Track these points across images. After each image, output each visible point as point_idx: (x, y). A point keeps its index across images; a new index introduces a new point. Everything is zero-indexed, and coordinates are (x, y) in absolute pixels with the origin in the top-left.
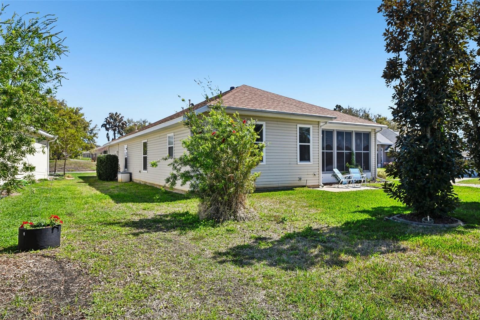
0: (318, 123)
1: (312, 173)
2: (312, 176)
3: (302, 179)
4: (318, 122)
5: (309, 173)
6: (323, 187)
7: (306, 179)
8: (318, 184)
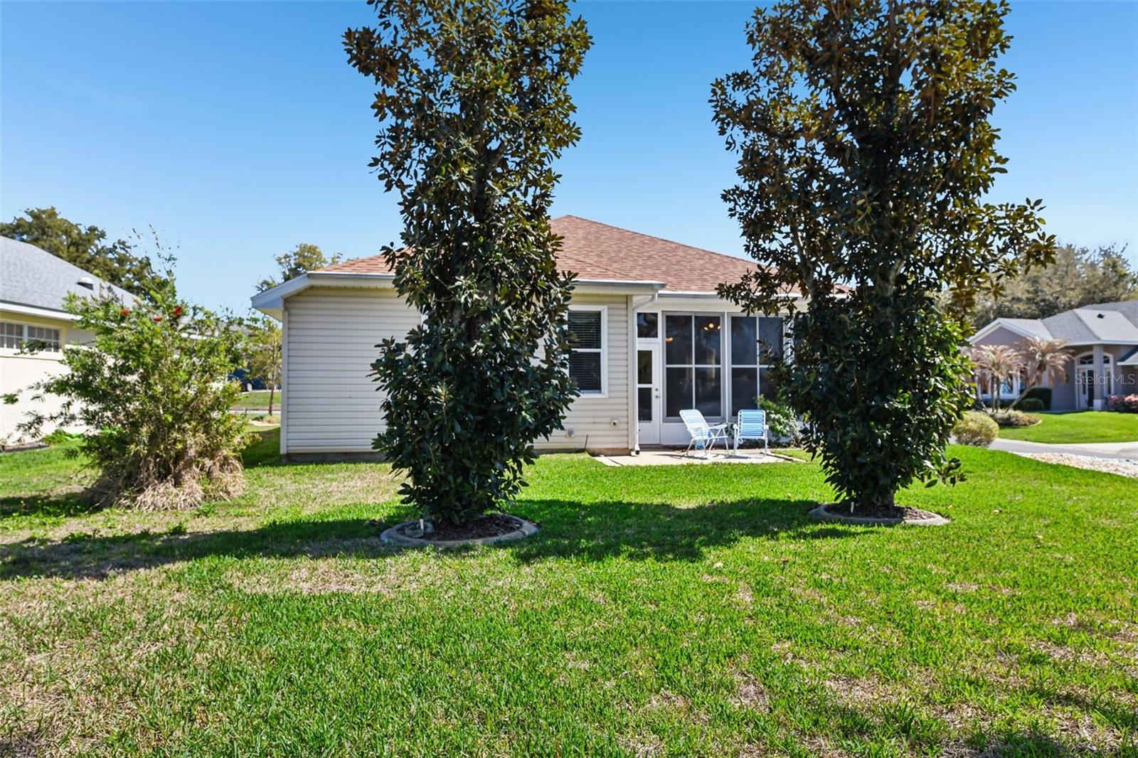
0: (625, 300)
1: (608, 420)
2: (608, 426)
3: (576, 433)
4: (627, 296)
5: (596, 420)
6: (638, 453)
7: (586, 433)
8: (624, 446)
